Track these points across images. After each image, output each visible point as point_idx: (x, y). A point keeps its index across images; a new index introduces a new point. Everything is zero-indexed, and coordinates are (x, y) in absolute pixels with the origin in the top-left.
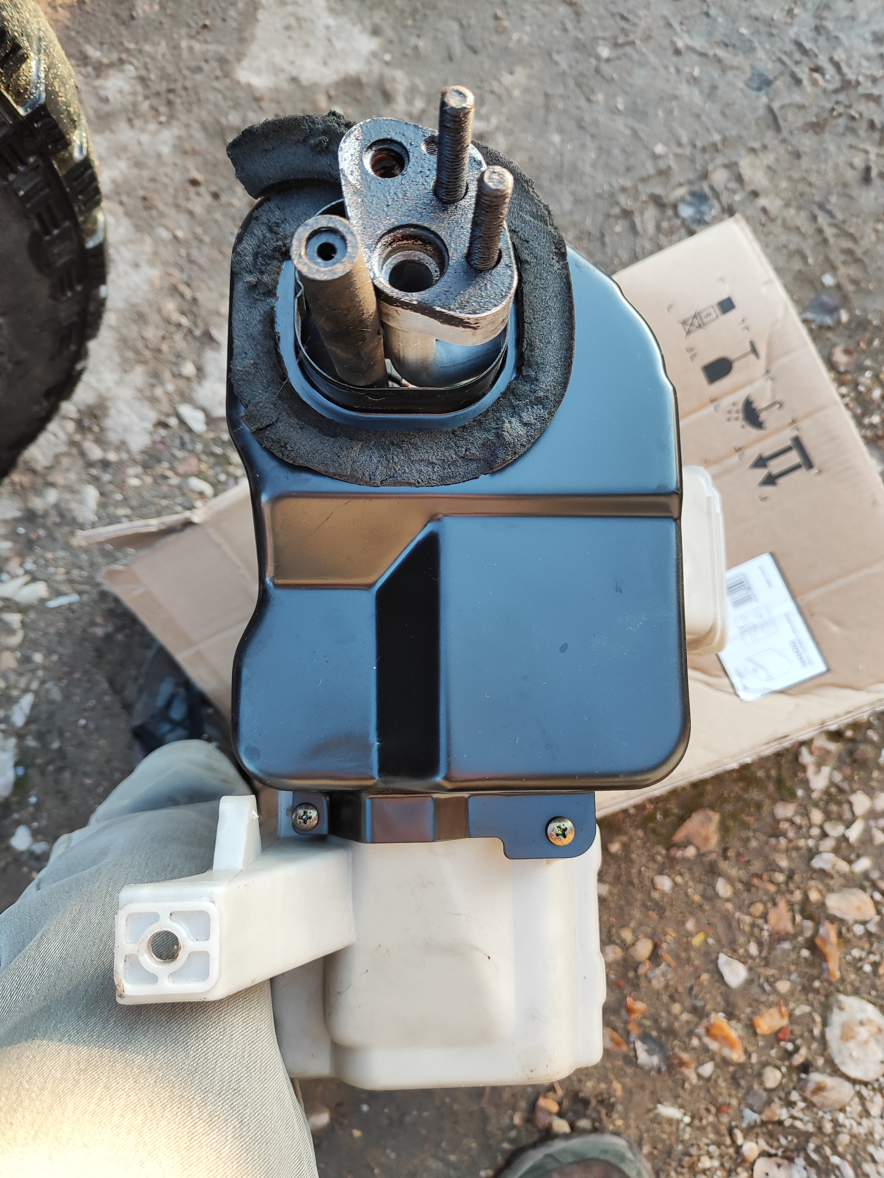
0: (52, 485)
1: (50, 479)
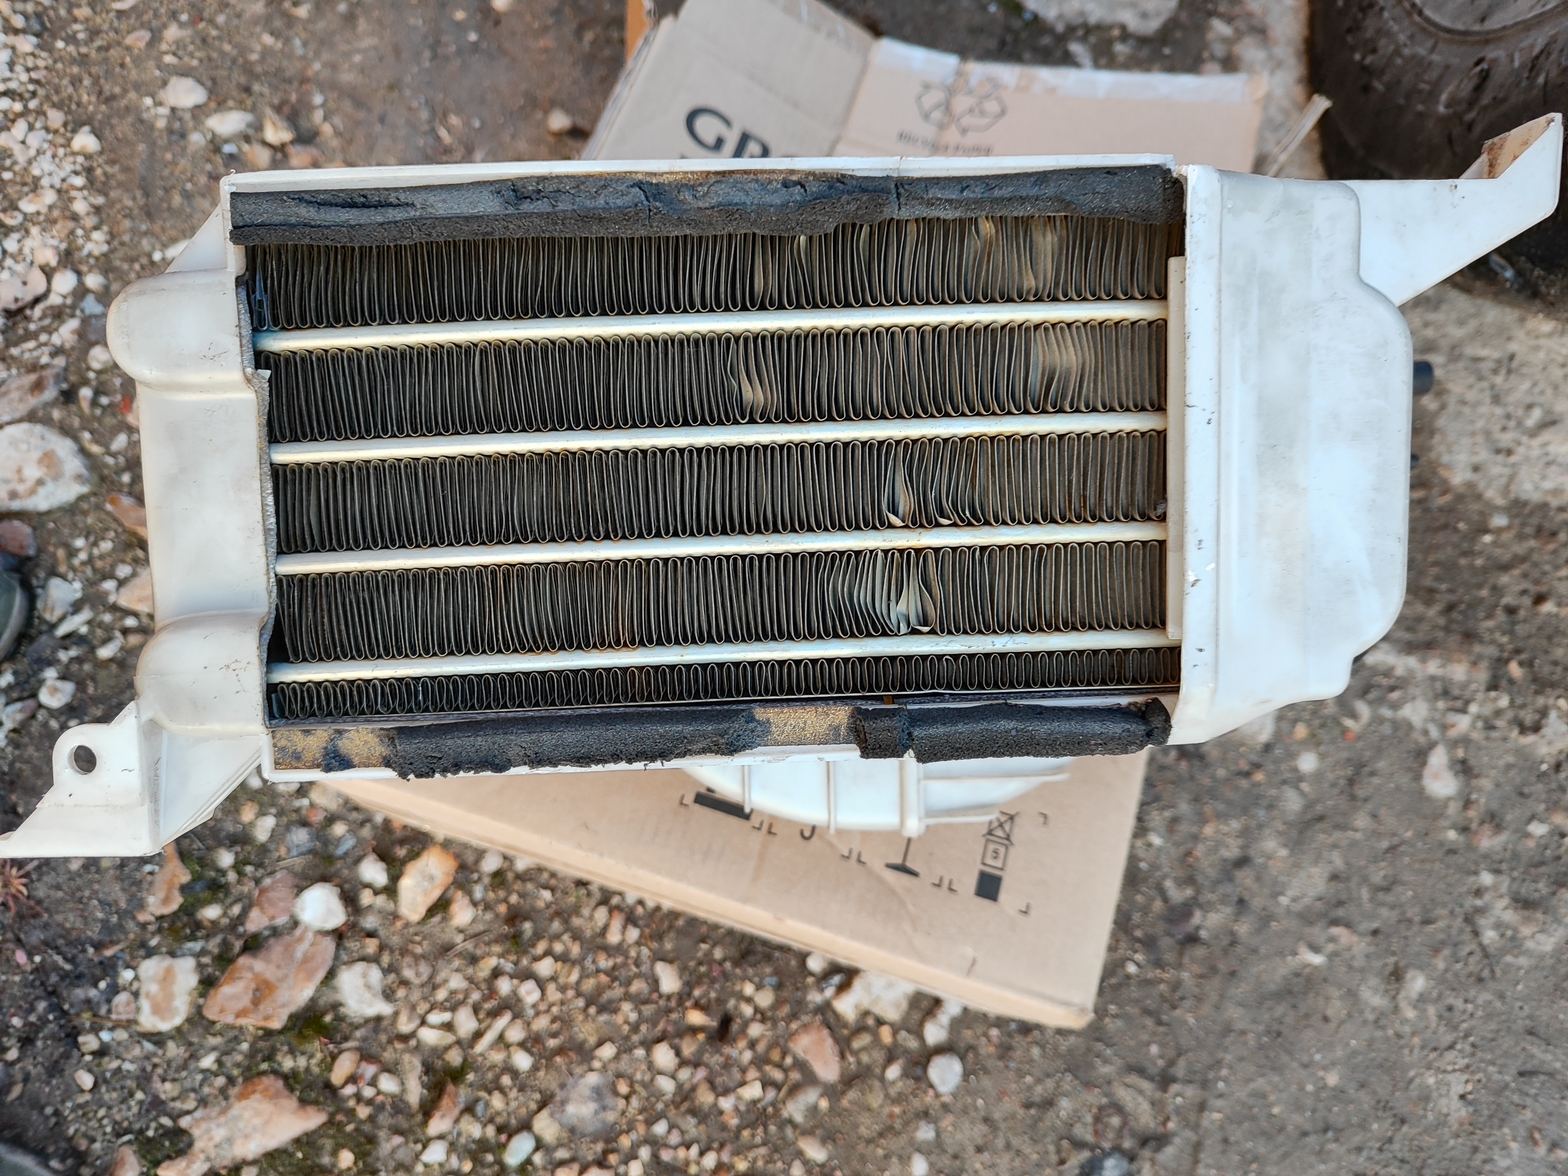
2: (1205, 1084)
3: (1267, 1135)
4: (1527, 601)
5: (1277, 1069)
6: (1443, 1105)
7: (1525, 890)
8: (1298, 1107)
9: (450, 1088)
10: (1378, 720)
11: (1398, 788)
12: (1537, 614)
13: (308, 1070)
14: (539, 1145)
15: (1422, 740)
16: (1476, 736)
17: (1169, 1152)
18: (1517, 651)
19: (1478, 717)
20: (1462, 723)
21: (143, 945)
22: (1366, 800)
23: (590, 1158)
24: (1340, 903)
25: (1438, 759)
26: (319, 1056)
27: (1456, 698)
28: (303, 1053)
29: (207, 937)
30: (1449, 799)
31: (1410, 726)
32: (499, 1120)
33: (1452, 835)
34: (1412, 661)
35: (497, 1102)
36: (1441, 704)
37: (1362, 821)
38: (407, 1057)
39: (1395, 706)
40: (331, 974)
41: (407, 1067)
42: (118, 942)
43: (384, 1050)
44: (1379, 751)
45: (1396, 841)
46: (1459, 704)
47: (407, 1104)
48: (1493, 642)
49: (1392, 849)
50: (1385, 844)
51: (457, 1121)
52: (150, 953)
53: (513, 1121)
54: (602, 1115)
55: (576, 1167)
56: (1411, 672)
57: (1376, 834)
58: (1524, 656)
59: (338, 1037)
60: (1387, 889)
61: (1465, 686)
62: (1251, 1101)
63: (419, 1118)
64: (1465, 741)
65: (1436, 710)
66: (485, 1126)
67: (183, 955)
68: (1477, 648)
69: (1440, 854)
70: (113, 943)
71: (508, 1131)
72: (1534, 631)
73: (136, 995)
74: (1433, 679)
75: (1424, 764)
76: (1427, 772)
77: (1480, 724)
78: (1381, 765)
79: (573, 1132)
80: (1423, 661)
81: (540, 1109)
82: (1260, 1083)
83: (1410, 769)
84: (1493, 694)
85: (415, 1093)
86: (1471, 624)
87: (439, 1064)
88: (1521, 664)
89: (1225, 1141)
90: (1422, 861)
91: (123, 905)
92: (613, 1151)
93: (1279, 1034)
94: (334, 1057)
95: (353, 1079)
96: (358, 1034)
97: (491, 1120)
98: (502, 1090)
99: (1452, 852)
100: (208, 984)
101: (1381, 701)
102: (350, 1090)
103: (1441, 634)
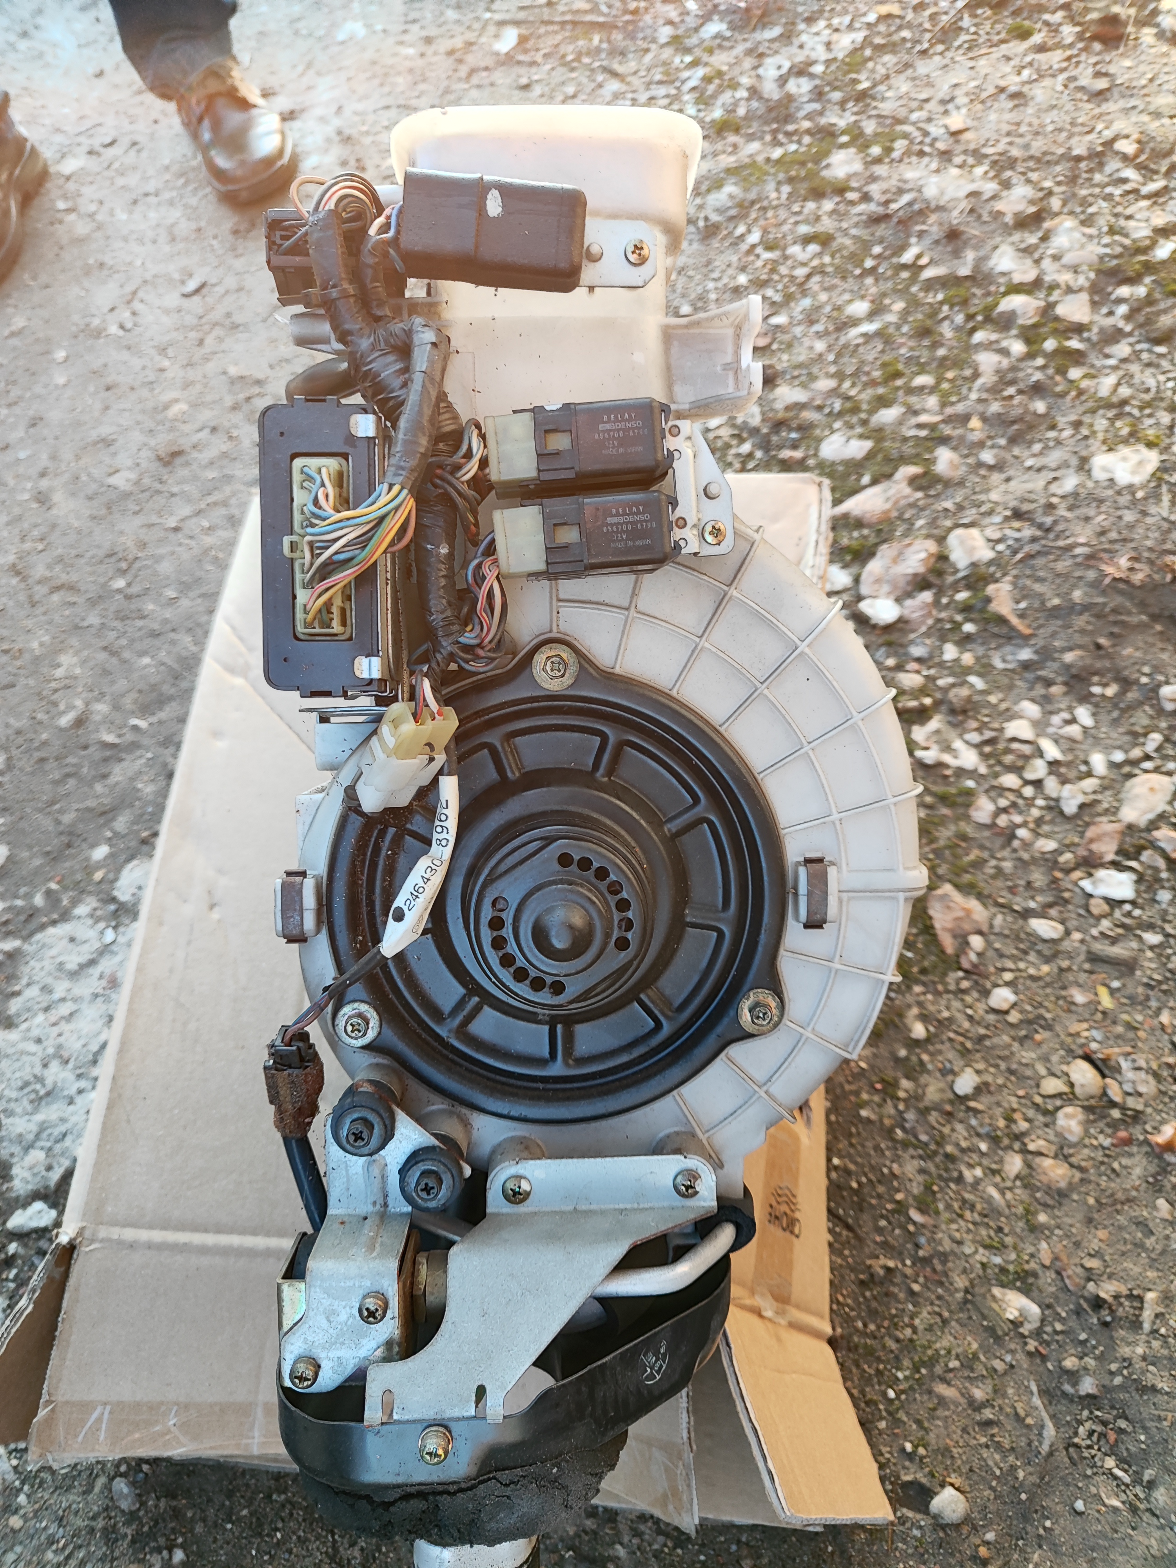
6: (74, 660)
10: (28, 896)
11: (30, 847)
21: (999, 565)
22: (61, 833)
24: (106, 760)
26: (845, 540)
28: (857, 538)
29: (956, 582)
37: (70, 818)
39: (10, 908)
40: (857, 580)
42: (1018, 562)
44: (37, 872)
45: (48, 810)
49: (53, 803)
52: (991, 563)
60: (67, 776)
67: (967, 566)
70: (1021, 561)
73: (987, 540)
91: (1028, 582)
100: (943, 558)
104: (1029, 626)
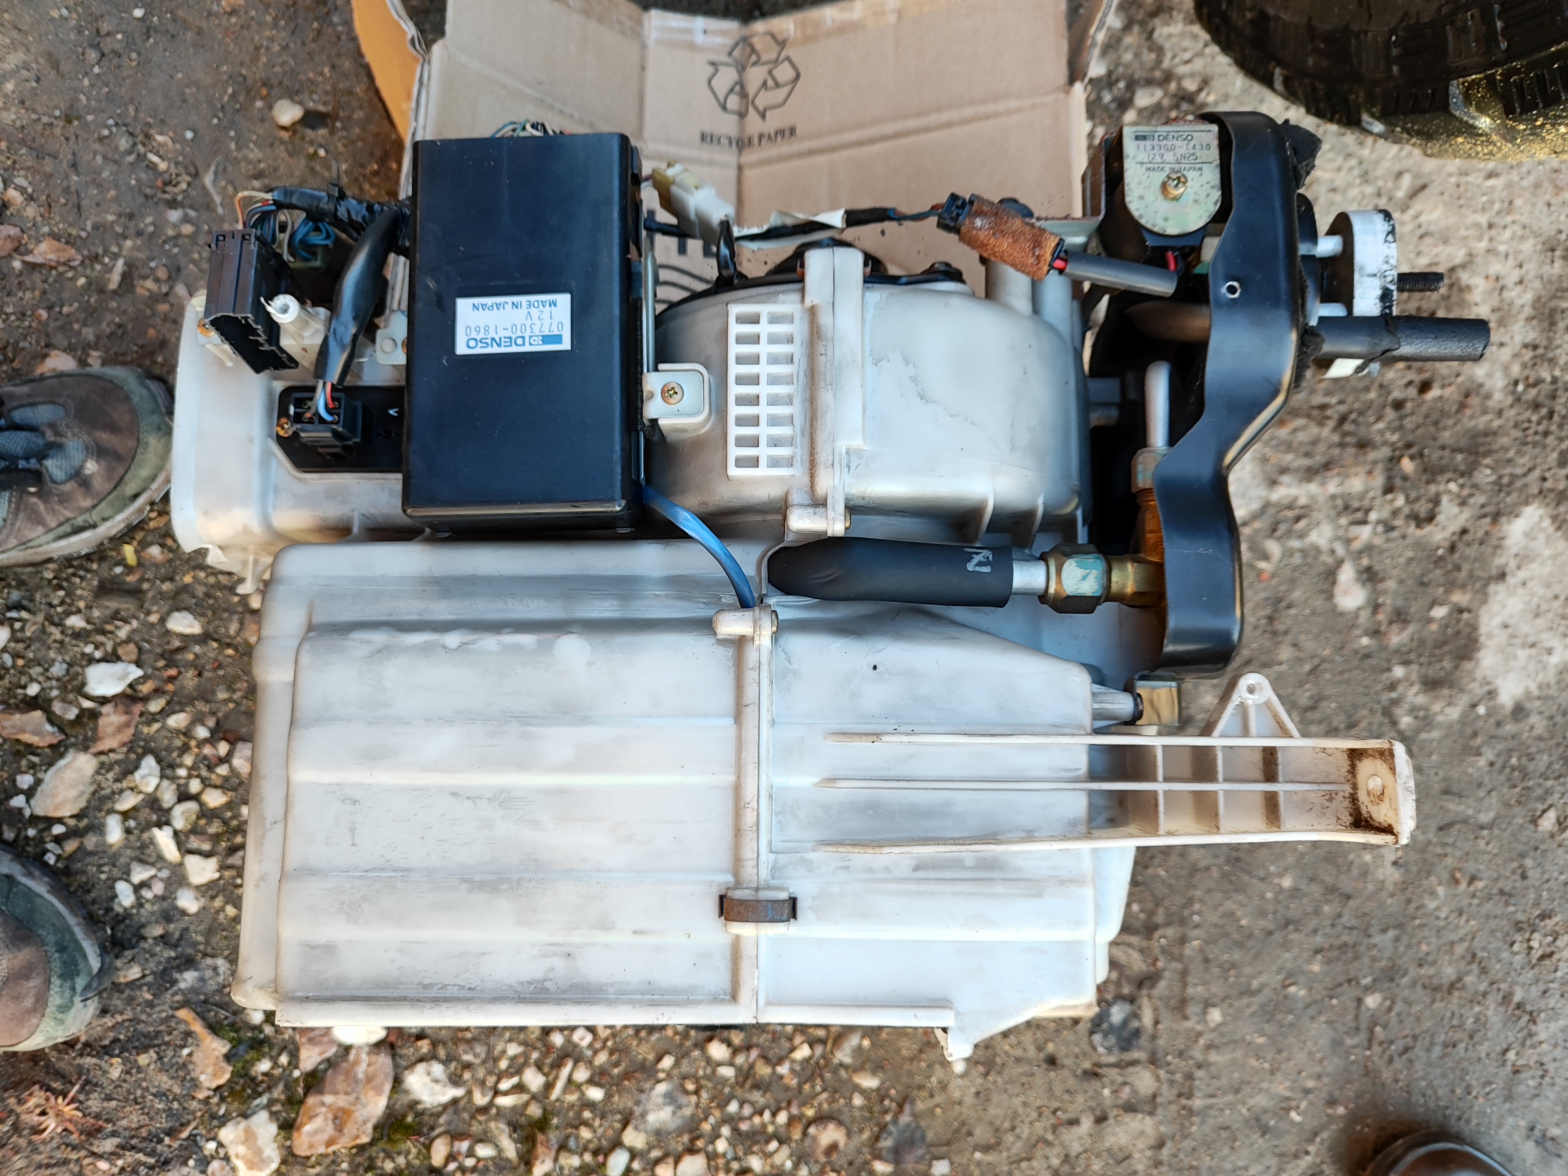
0: (1127, 28)
1: (1136, 29)
2: (1183, 922)
3: (1239, 945)
4: (1412, 392)
5: (1240, 889)
6: (1380, 874)
7: (1433, 672)
8: (1262, 913)
9: (540, 1137)
10: (1288, 553)
11: (1314, 612)
12: (1423, 402)
13: (409, 1164)
14: (634, 1154)
15: (1330, 560)
16: (1378, 541)
17: (1162, 985)
18: (1409, 446)
19: (1378, 522)
20: (1364, 533)
21: (213, 1116)
22: (1286, 633)
23: (680, 1149)
25: (1347, 574)
26: (414, 1151)
27: (1358, 510)
28: (399, 1154)
29: (269, 1089)
30: (1360, 609)
31: (1317, 550)
32: (591, 1146)
33: (1365, 641)
34: (1313, 487)
35: (585, 1133)
36: (1343, 521)
37: (1285, 653)
38: (492, 1125)
39: (1302, 536)
40: (397, 1082)
41: (496, 1132)
42: (188, 1123)
43: (470, 1125)
44: (1293, 582)
45: (1316, 661)
46: (1359, 515)
47: (508, 1160)
48: (1385, 443)
49: (1314, 669)
50: (1307, 667)
51: (556, 1160)
52: (224, 1121)
53: (604, 1143)
54: (679, 1113)
55: (671, 1160)
56: (1312, 497)
57: (1298, 660)
58: (1413, 450)
59: (425, 1130)
60: (1313, 708)
61: (1362, 496)
62: (1222, 922)
63: (522, 1167)
64: (1369, 549)
65: (1340, 527)
66: (581, 1155)
67: (254, 1113)
68: (1372, 455)
69: (1355, 662)
70: (184, 1125)
71: (603, 1152)
72: (1421, 420)
73: (227, 1158)
74: (1333, 497)
75: (1334, 583)
76: (1338, 590)
77: (1380, 529)
78: (1296, 595)
79: (659, 1135)
80: (1323, 484)
81: (624, 1127)
82: (1229, 905)
83: (1322, 591)
84: (1389, 497)
85: (510, 1149)
86: (1362, 431)
87: (523, 1120)
88: (1412, 458)
89: (1207, 960)
90: (1341, 673)
91: (177, 1090)
92: (698, 1138)
93: (1238, 859)
94: (428, 1147)
95: (451, 1157)
96: (442, 1120)
97: (585, 1149)
98: (587, 1124)
99: (1367, 656)
100: (287, 1127)
101: (1289, 533)
102: (452, 1166)
103: (1336, 451)
104: (180, 1021)
